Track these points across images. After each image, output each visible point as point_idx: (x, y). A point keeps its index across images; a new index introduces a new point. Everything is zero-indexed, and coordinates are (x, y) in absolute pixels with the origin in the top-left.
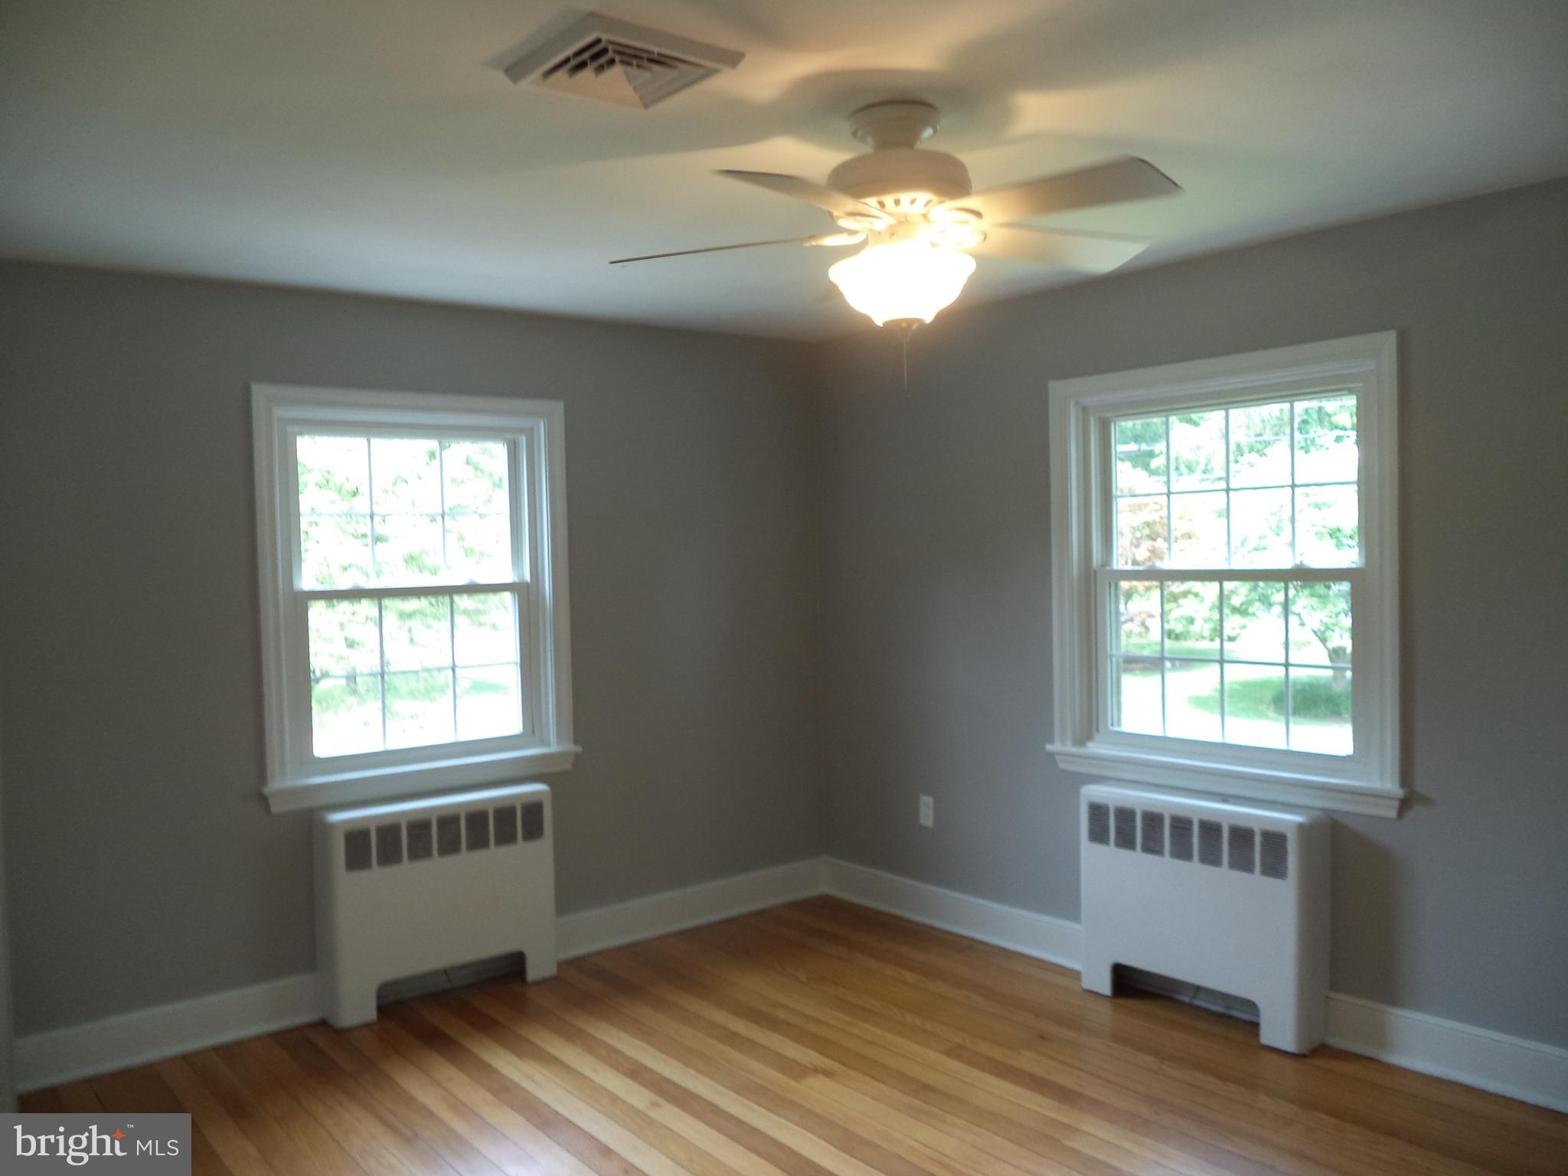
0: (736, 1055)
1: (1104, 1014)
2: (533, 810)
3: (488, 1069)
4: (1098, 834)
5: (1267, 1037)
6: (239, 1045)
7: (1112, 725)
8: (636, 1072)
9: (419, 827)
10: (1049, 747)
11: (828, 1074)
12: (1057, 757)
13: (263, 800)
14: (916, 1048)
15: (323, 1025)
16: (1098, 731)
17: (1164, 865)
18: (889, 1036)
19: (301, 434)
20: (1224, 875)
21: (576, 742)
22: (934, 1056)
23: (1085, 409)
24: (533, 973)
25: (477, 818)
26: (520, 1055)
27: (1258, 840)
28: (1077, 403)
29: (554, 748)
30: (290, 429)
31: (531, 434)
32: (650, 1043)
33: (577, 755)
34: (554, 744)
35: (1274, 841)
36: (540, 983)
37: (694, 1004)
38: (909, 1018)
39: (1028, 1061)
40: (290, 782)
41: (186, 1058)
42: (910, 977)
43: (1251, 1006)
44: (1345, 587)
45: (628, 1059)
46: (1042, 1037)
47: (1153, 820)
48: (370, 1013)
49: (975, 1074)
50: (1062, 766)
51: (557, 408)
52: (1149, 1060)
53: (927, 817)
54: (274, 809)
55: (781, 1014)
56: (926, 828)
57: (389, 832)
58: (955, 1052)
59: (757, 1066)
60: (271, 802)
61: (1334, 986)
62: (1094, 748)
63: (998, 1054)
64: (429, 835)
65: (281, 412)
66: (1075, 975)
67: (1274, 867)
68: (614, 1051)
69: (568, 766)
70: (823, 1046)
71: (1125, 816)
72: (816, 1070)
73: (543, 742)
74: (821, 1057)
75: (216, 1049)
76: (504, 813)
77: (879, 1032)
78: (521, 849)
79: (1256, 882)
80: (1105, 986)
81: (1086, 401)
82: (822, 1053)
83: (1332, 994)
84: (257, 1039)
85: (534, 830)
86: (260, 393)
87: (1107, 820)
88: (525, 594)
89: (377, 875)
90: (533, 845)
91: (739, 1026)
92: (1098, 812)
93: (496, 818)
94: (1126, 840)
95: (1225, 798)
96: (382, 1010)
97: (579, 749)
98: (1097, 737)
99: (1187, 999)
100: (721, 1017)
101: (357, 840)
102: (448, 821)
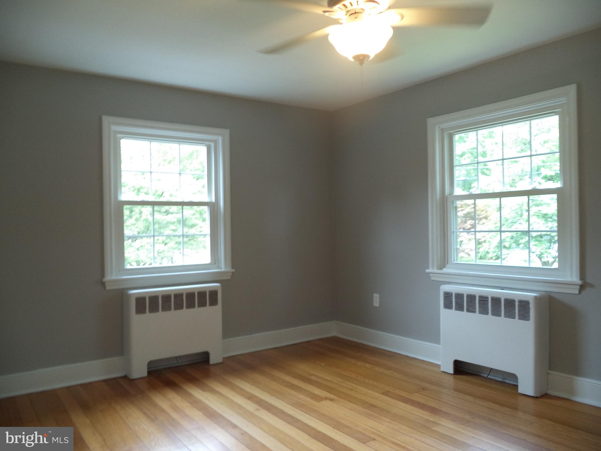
0: (293, 392)
1: (451, 381)
2: (213, 294)
3: (190, 395)
4: (448, 305)
5: (521, 390)
6: (90, 384)
7: (454, 261)
8: (251, 397)
9: (166, 298)
10: (427, 271)
11: (331, 400)
12: (431, 275)
13: (103, 284)
14: (369, 391)
15: (125, 377)
16: (448, 264)
17: (476, 317)
18: (358, 387)
19: (123, 138)
20: (502, 321)
21: (232, 268)
22: (377, 394)
23: (442, 129)
24: (212, 361)
25: (190, 295)
26: (204, 390)
27: (517, 304)
28: (439, 127)
29: (223, 270)
30: (118, 135)
31: (215, 142)
32: (258, 388)
33: (233, 273)
34: (224, 267)
35: (524, 305)
36: (214, 365)
37: (277, 373)
38: (367, 380)
39: (417, 397)
40: (114, 277)
41: (68, 388)
42: (368, 366)
43: (514, 377)
44: (555, 196)
45: (248, 393)
46: (424, 389)
47: (471, 298)
48: (145, 374)
49: (394, 401)
50: (433, 278)
51: (227, 132)
52: (470, 398)
53: (376, 303)
54: (108, 288)
55: (313, 378)
56: (376, 307)
57: (154, 299)
58: (386, 393)
59: (301, 396)
60: (106, 284)
61: (550, 369)
62: (445, 270)
63: (404, 394)
64: (170, 301)
65: (114, 128)
66: (438, 366)
67: (524, 316)
68: (243, 390)
69: (229, 278)
70: (329, 389)
71: (459, 296)
72: (326, 399)
73: (219, 267)
74: (329, 394)
75: (81, 385)
76: (202, 294)
77: (354, 385)
78: (208, 309)
79: (516, 322)
80: (451, 370)
81: (443, 126)
82: (330, 393)
83: (549, 372)
84: (99, 382)
85: (214, 302)
86: (106, 119)
87: (452, 299)
88: (213, 207)
89: (148, 316)
90: (213, 308)
91: (296, 382)
92: (448, 296)
93: (198, 295)
94: (460, 307)
95: (502, 288)
96: (149, 373)
97: (233, 270)
98: (447, 266)
99: (486, 376)
100: (288, 378)
101: (140, 301)
102: (178, 296)
